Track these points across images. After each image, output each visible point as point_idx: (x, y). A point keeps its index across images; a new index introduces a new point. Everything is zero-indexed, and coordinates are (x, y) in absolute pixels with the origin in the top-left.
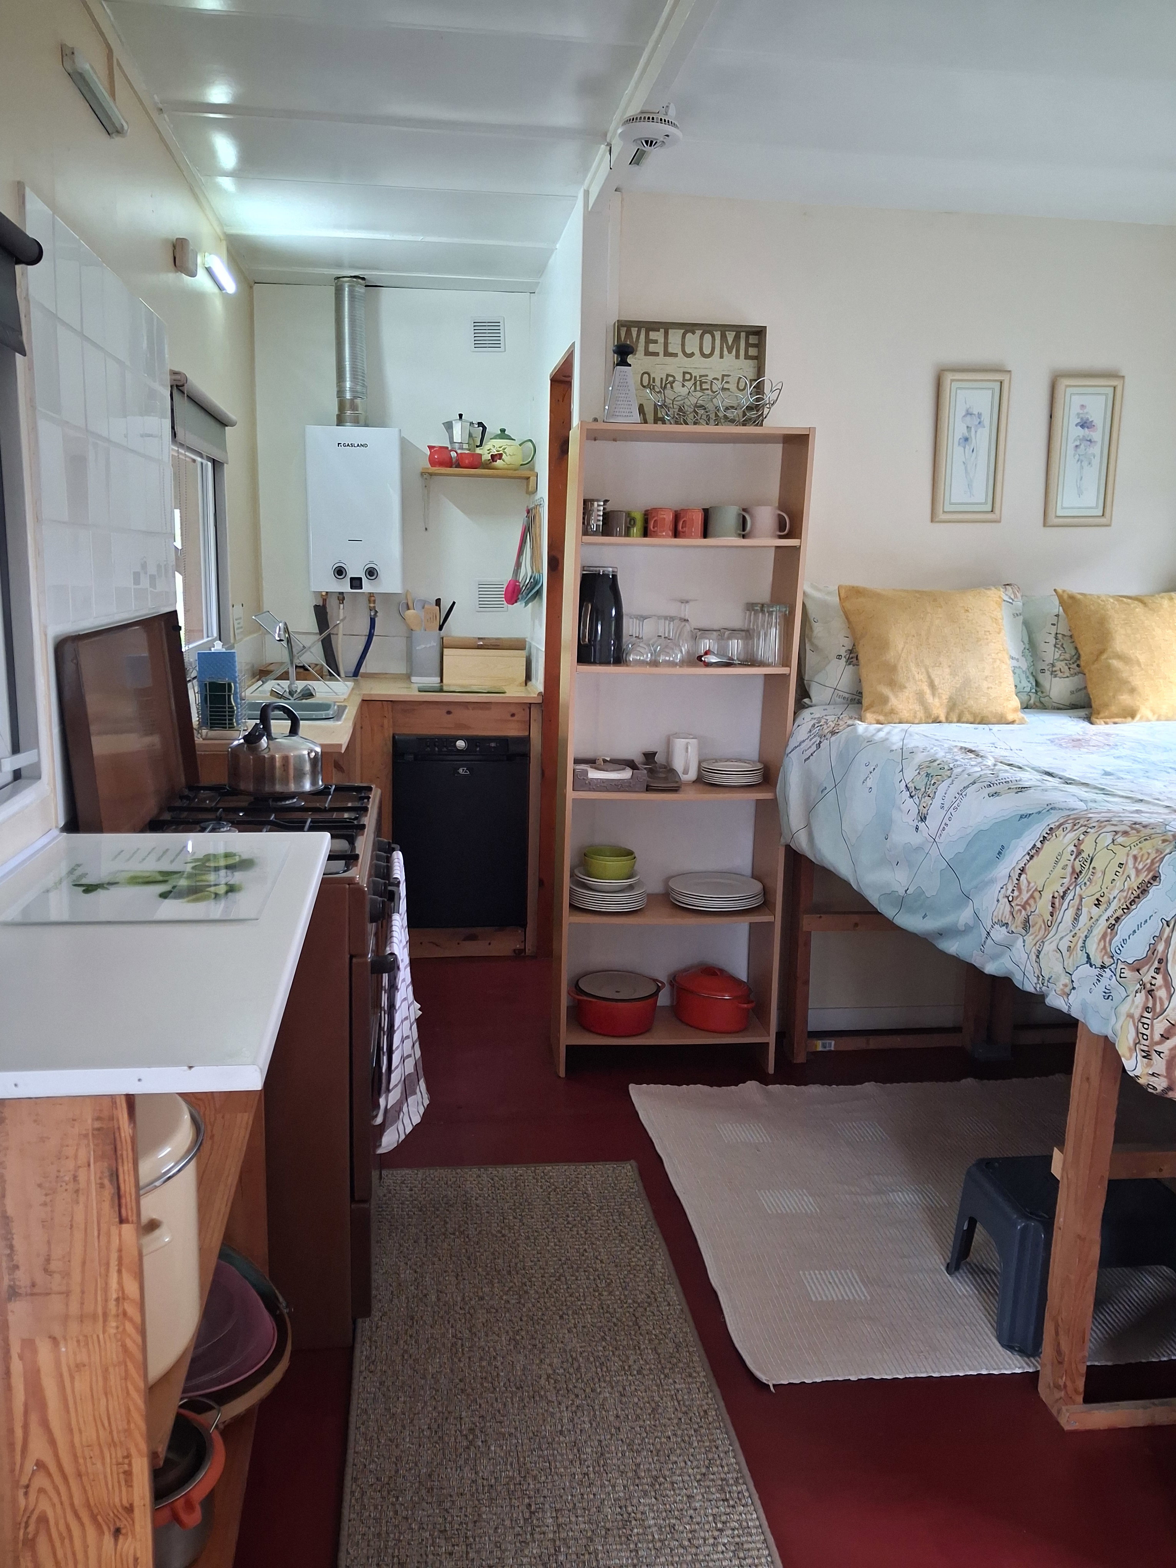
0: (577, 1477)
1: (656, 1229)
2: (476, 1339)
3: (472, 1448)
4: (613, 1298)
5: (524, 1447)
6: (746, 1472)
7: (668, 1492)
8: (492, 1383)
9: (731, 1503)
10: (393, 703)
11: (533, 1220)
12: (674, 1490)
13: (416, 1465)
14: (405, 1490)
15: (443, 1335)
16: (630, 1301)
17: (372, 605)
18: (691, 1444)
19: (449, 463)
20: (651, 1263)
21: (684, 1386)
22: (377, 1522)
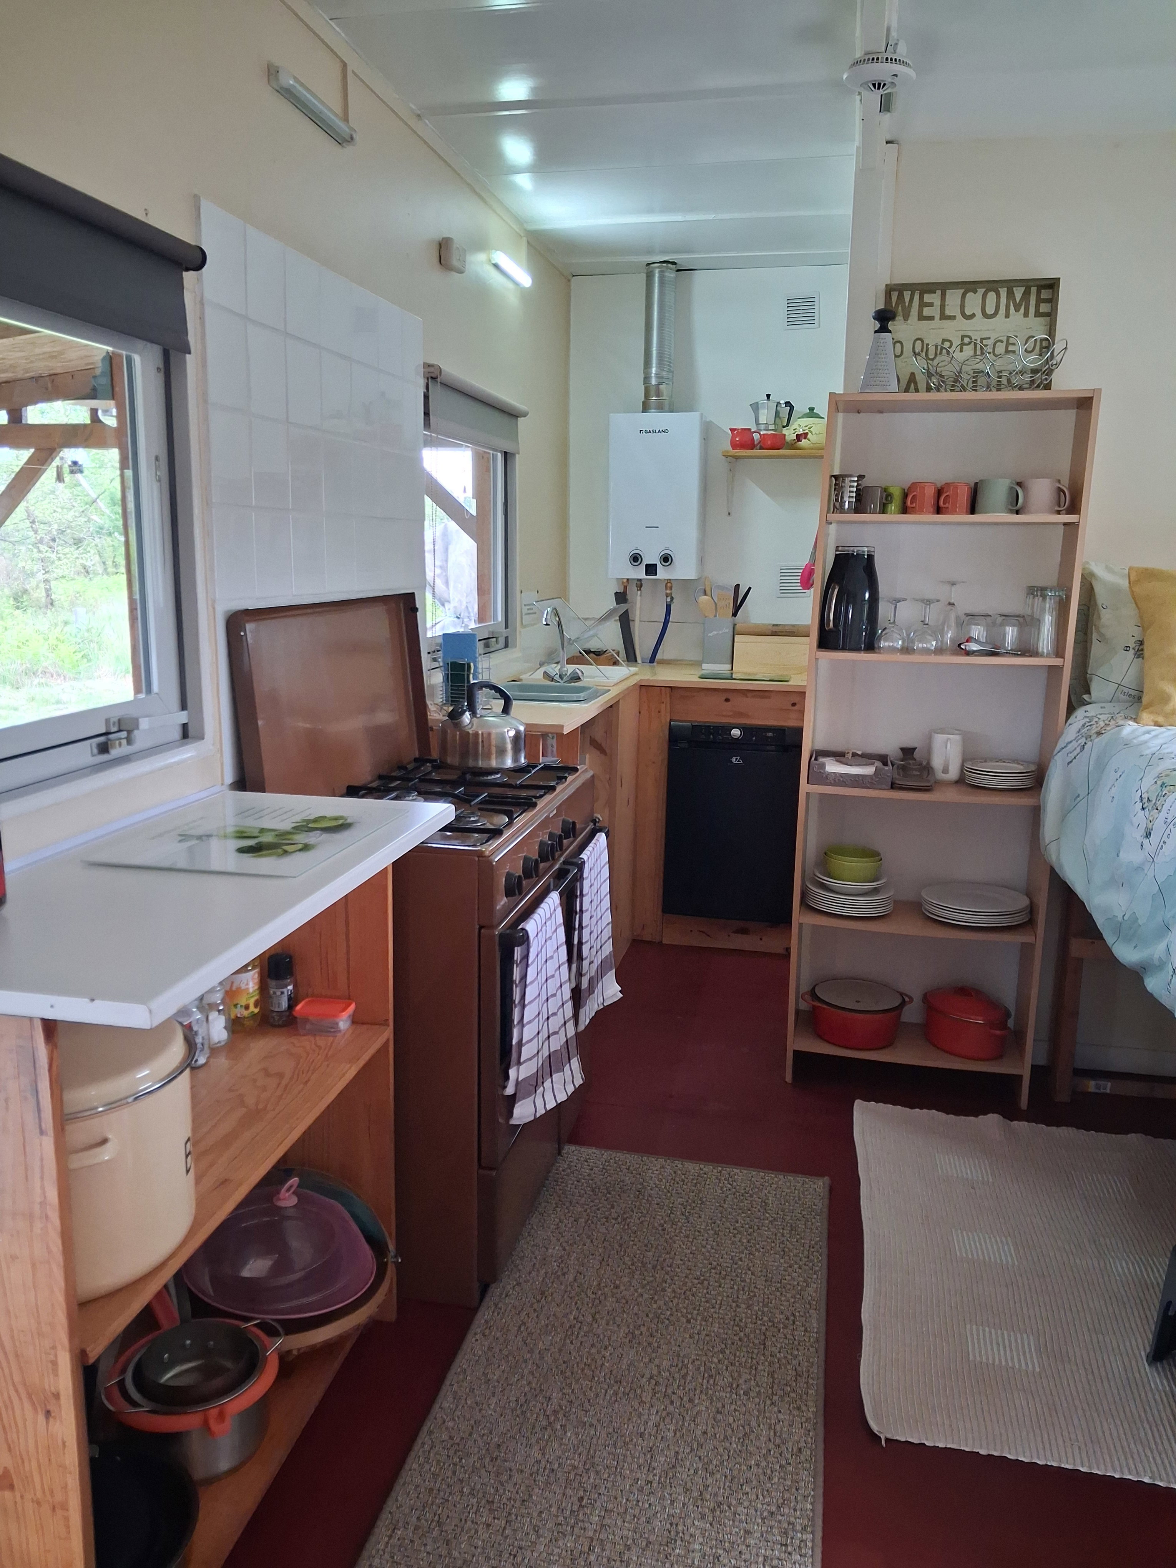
0: (639, 1482)
1: (825, 1251)
2: (596, 1326)
3: (549, 1429)
4: (749, 1311)
5: (600, 1441)
6: (819, 1522)
7: (726, 1521)
8: (593, 1371)
9: (789, 1549)
10: (673, 689)
11: (700, 1220)
12: (733, 1521)
13: (491, 1433)
14: (471, 1454)
15: (566, 1316)
16: (766, 1319)
17: (668, 592)
18: (770, 1479)
19: (752, 446)
20: (805, 1284)
21: (787, 1417)
22: (433, 1478)
